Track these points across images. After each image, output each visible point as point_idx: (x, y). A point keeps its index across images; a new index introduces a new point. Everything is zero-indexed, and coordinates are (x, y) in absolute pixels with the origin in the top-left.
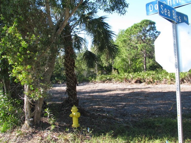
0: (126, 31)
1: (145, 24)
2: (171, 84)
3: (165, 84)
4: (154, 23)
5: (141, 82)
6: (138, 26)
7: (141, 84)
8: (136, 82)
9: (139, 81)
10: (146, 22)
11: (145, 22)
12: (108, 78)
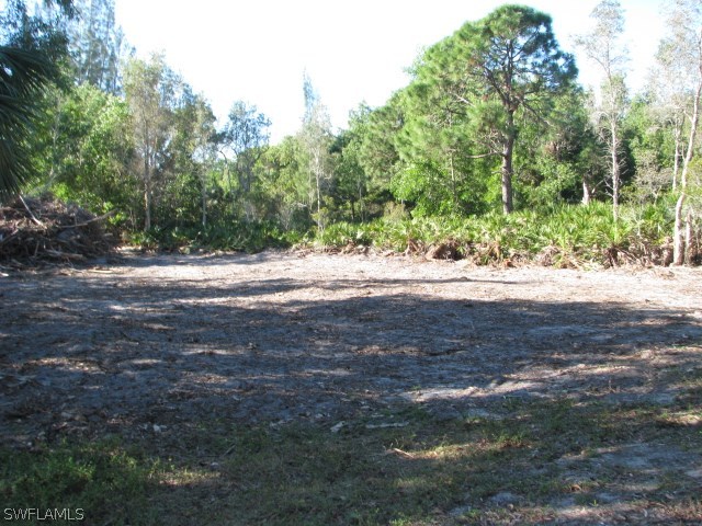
0: (432, 51)
1: (505, 21)
2: (565, 267)
3: (546, 264)
4: (545, 20)
5: (457, 256)
6: (475, 31)
7: (458, 262)
8: (439, 255)
9: (451, 252)
10: (510, 14)
11: (504, 16)
12: (359, 236)
